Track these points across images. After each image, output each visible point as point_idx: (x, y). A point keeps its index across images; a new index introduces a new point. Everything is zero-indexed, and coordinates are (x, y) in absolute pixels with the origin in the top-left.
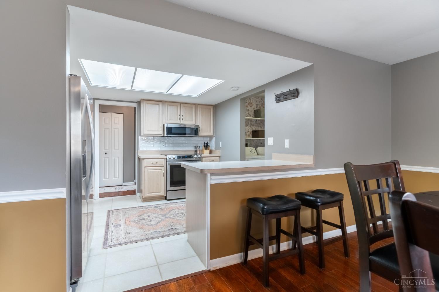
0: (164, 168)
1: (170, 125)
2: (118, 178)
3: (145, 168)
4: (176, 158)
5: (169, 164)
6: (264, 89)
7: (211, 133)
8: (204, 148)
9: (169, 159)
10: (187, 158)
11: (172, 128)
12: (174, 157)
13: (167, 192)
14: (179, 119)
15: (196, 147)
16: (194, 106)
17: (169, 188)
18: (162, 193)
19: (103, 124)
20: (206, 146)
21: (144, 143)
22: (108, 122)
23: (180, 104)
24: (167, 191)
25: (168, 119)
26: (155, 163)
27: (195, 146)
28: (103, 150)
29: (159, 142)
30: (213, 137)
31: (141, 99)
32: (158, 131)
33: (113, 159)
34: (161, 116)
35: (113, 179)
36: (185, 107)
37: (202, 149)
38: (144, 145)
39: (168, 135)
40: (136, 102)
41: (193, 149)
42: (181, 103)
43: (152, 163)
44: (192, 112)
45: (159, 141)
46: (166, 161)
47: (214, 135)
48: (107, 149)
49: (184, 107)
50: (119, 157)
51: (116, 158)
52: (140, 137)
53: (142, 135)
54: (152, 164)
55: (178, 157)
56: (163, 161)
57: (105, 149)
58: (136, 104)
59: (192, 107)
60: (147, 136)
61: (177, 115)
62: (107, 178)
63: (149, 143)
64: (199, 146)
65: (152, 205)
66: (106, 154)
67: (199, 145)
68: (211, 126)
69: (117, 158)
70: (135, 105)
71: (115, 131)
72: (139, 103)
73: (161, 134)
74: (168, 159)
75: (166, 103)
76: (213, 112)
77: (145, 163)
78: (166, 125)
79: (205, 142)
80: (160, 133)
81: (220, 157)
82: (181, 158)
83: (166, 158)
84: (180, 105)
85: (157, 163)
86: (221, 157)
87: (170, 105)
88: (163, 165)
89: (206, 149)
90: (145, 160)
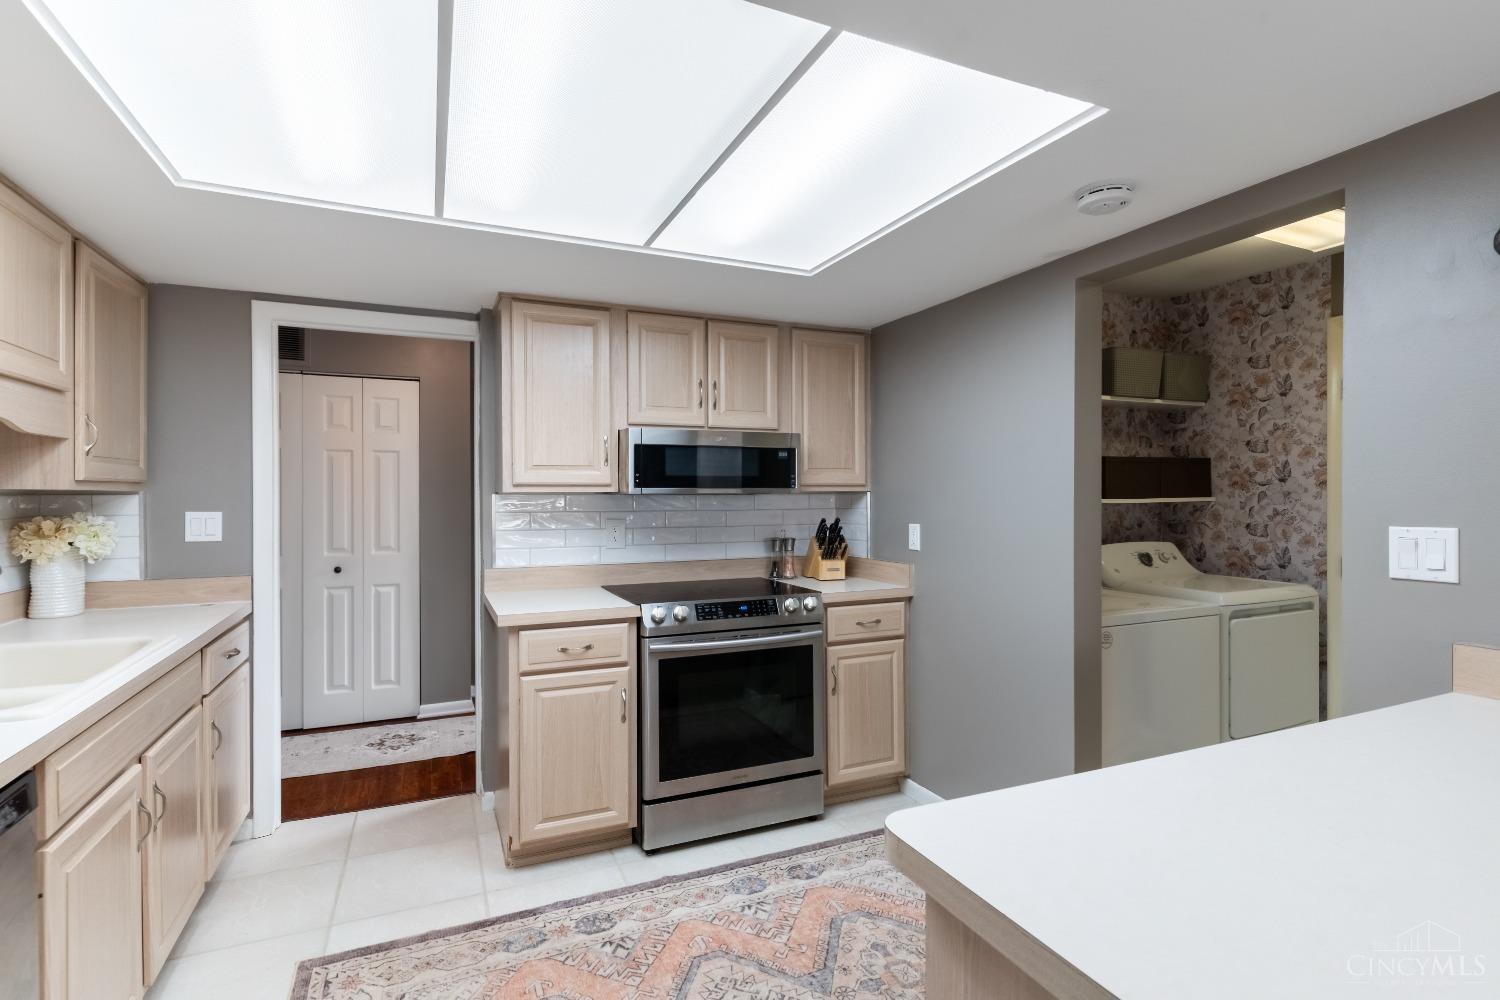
0: (625, 675)
1: (651, 437)
2: (398, 681)
3: (524, 679)
4: (693, 620)
5: (653, 653)
6: (1340, 188)
7: (855, 474)
8: (818, 552)
9: (652, 625)
10: (750, 615)
11: (668, 452)
12: (680, 610)
13: (646, 808)
14: (696, 402)
15: (778, 543)
16: (770, 336)
17: (654, 788)
18: (620, 815)
19: (325, 428)
20: (831, 540)
21: (516, 530)
22: (346, 422)
23: (702, 322)
24: (641, 802)
25: (644, 405)
26: (578, 649)
27: (774, 541)
28: (326, 553)
29: (591, 525)
30: (866, 493)
31: (501, 296)
32: (590, 466)
33: (373, 593)
34: (604, 386)
35: (374, 687)
36: (727, 338)
37: (804, 554)
38: (516, 538)
39: (646, 490)
40: (476, 317)
41: (759, 552)
42: (708, 321)
43: (564, 650)
44: (765, 366)
45: (592, 520)
46: (640, 638)
47: (869, 483)
48: (342, 550)
49: (722, 340)
50: (398, 586)
51: (382, 590)
52: (493, 496)
53: (507, 487)
54: (562, 656)
55: (703, 613)
56: (624, 634)
57: (331, 548)
58: (474, 324)
59: (763, 341)
60: (529, 492)
61: (690, 381)
62: (342, 686)
63: (543, 529)
64: (794, 540)
65: (567, 904)
66: (337, 570)
67: (789, 535)
68: (857, 439)
69: (392, 590)
70: (467, 331)
71: (378, 461)
72: (489, 320)
73: (608, 481)
74: (648, 623)
75: (630, 315)
76: (866, 365)
77: (523, 652)
78: (633, 439)
79: (823, 521)
80: (603, 475)
81: (909, 599)
82: (716, 613)
83: (639, 620)
84: (703, 328)
85: (588, 648)
86: (914, 601)
87: (651, 329)
88: (623, 658)
89: (829, 554)
90: (522, 633)
